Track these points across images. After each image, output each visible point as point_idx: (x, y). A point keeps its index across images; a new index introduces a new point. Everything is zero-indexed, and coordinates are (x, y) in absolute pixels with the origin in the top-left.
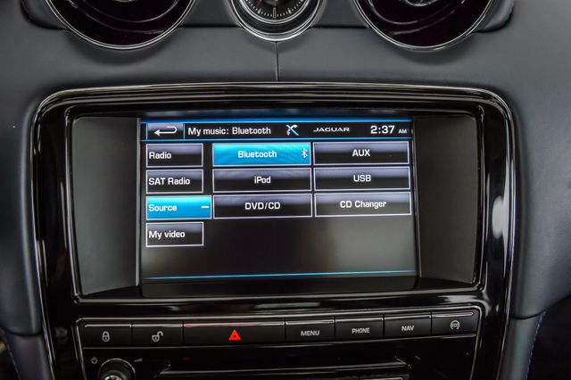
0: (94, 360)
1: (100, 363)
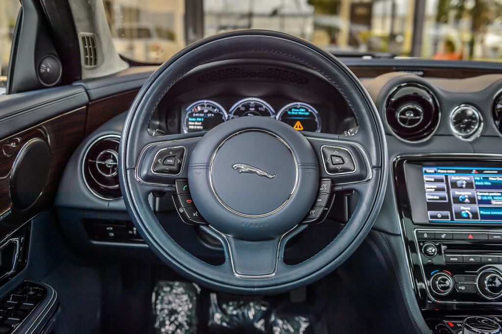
0: (421, 244)
1: (424, 245)
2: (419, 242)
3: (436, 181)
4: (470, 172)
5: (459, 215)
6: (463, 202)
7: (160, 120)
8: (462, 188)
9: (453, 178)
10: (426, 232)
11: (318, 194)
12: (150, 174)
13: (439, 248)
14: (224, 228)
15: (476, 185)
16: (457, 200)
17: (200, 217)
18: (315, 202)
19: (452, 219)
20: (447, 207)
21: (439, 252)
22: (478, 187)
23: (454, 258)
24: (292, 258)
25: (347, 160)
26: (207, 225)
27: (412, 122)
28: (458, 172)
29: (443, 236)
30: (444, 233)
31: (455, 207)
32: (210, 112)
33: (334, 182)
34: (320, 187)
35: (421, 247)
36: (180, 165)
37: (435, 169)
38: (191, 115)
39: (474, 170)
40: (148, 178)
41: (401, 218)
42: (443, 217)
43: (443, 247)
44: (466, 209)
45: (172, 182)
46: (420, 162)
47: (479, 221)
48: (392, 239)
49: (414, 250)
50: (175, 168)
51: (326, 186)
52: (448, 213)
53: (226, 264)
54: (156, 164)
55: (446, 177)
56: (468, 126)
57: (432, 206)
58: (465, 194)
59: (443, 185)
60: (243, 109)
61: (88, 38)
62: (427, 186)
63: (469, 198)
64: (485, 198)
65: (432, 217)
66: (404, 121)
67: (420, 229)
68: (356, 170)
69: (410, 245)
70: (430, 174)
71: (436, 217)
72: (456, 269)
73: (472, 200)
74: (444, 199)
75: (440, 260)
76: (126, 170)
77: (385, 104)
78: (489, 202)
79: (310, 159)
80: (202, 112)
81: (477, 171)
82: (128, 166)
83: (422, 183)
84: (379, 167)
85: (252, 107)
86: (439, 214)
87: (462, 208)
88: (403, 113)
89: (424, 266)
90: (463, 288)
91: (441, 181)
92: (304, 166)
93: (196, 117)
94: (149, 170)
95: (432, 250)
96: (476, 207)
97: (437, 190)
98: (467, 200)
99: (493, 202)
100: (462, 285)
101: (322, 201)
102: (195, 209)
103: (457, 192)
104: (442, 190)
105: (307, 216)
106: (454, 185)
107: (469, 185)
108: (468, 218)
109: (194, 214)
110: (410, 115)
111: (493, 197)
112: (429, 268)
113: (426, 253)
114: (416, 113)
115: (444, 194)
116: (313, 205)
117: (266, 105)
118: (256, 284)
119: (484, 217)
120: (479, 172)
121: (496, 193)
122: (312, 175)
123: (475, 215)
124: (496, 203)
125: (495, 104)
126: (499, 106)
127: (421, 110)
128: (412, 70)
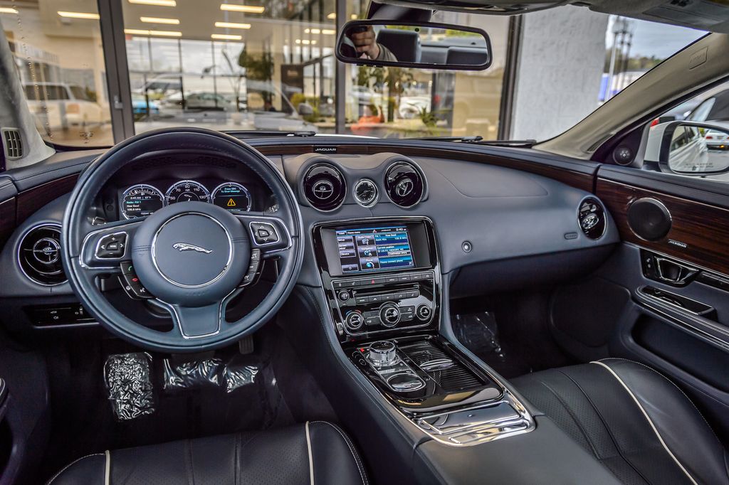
2: (336, 291)
3: (347, 241)
4: (371, 231)
5: (365, 266)
6: (367, 256)
7: (97, 206)
8: (366, 244)
9: (359, 237)
10: (340, 282)
11: (250, 262)
12: (94, 259)
13: (350, 293)
14: (170, 299)
15: (376, 242)
16: (363, 255)
17: (147, 292)
18: (248, 268)
19: (360, 270)
20: (356, 260)
21: (351, 296)
22: (378, 243)
23: (362, 300)
24: (231, 318)
25: (271, 233)
26: (154, 298)
27: (325, 194)
28: (362, 232)
29: (353, 284)
30: (353, 281)
32: (146, 195)
33: (263, 251)
34: (251, 256)
35: (337, 294)
36: (123, 249)
37: (345, 231)
38: (128, 199)
39: (374, 230)
40: (93, 263)
41: (321, 273)
42: (353, 269)
43: (354, 293)
44: (369, 261)
45: (117, 264)
46: (334, 227)
47: (379, 269)
48: (315, 290)
49: (332, 297)
50: (118, 252)
51: (256, 255)
52: (355, 265)
53: (175, 329)
54: (100, 250)
55: (354, 237)
56: (368, 196)
57: (344, 261)
58: (367, 249)
59: (352, 244)
60: (179, 190)
61: (12, 132)
62: (340, 246)
63: (371, 252)
64: (383, 251)
65: (345, 270)
66: (319, 194)
67: (336, 281)
68: (279, 240)
69: (329, 294)
70: (342, 235)
71: (347, 269)
72: (362, 308)
73: (374, 254)
74: (353, 254)
75: (352, 302)
76: (70, 258)
77: (303, 181)
78: (386, 254)
79: (241, 234)
80: (139, 195)
81: (376, 230)
82: (71, 255)
83: (336, 243)
84: (297, 237)
85: (187, 189)
86: (350, 266)
87: (367, 260)
88: (318, 188)
89: (341, 309)
90: (370, 322)
91: (350, 240)
92: (235, 240)
93: (133, 200)
94: (93, 256)
95: (345, 295)
96: (376, 259)
97: (347, 248)
98: (370, 254)
99: (389, 253)
100: (369, 319)
101: (254, 267)
102: (142, 286)
103: (361, 249)
104: (351, 247)
105: (242, 281)
106: (360, 243)
107: (371, 242)
108: (372, 267)
109: (141, 291)
110: (323, 190)
111: (388, 249)
112: (345, 309)
113: (342, 299)
114: (328, 187)
115: (353, 251)
116: (247, 272)
117: (200, 186)
118: (203, 342)
119: (383, 265)
120: (379, 231)
121: (391, 246)
122: (243, 247)
123: (376, 265)
124: (391, 253)
125: (386, 177)
126: (390, 179)
127: (331, 185)
128: (327, 148)
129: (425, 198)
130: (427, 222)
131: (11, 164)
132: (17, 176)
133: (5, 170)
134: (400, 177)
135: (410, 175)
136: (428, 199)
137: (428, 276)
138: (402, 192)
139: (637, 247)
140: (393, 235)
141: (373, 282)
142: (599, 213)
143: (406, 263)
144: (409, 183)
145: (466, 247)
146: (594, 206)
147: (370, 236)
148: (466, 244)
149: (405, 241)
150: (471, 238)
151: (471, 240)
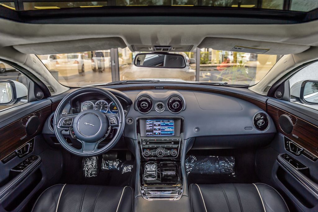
3: (150, 124)
4: (160, 121)
5: (155, 134)
6: (157, 130)
7: (73, 108)
8: (157, 126)
9: (155, 123)
10: (143, 139)
11: (108, 130)
13: (147, 143)
14: (82, 139)
16: (155, 129)
17: (76, 137)
18: (107, 132)
19: (153, 135)
20: (152, 131)
22: (162, 126)
23: (151, 146)
24: (99, 147)
25: (114, 121)
26: (78, 139)
28: (156, 121)
30: (148, 139)
31: (154, 131)
32: (89, 104)
33: (112, 127)
34: (108, 128)
35: (142, 143)
36: (71, 123)
37: (150, 121)
38: (84, 106)
39: (161, 120)
40: (61, 127)
41: (137, 135)
42: (151, 134)
43: (148, 143)
44: (157, 132)
45: (68, 127)
46: (146, 119)
47: (160, 135)
48: (135, 141)
50: (69, 124)
51: (110, 128)
52: (152, 133)
53: (82, 149)
54: (64, 123)
55: (153, 123)
56: (162, 107)
57: (148, 131)
58: (157, 128)
59: (152, 125)
60: (99, 103)
61: (49, 87)
62: (147, 126)
65: (147, 134)
68: (116, 124)
69: (139, 143)
70: (149, 122)
71: (148, 134)
72: (150, 149)
73: (159, 129)
74: (151, 129)
75: (147, 146)
76: (55, 125)
77: (137, 102)
78: (164, 130)
79: (105, 121)
80: (87, 104)
83: (145, 125)
84: (121, 123)
85: (102, 103)
86: (149, 133)
88: (142, 104)
89: (142, 148)
90: (153, 154)
91: (151, 124)
92: (103, 123)
93: (85, 106)
94: (61, 125)
96: (160, 131)
97: (150, 127)
101: (109, 132)
102: (75, 135)
103: (155, 127)
104: (151, 127)
105: (105, 136)
106: (155, 125)
107: (159, 125)
108: (157, 134)
110: (144, 105)
111: (165, 128)
112: (144, 149)
113: (143, 145)
115: (152, 128)
116: (106, 133)
117: (106, 102)
118: (88, 154)
119: (162, 134)
120: (163, 121)
121: (166, 127)
122: (106, 125)
123: (159, 134)
124: (166, 130)
125: (169, 101)
126: (170, 101)
127: (147, 104)
128: (160, 87)
129: (184, 109)
130: (182, 119)
131: (52, 94)
132: (52, 99)
133: (51, 96)
134: (174, 101)
135: (178, 101)
136: (184, 110)
137: (177, 140)
138: (174, 106)
139: (283, 136)
140: (168, 123)
141: (155, 140)
142: (265, 119)
143: (171, 134)
144: (177, 104)
145: (197, 130)
146: (263, 116)
147: (159, 123)
148: (197, 129)
149: (173, 125)
150: (199, 126)
151: (199, 128)
